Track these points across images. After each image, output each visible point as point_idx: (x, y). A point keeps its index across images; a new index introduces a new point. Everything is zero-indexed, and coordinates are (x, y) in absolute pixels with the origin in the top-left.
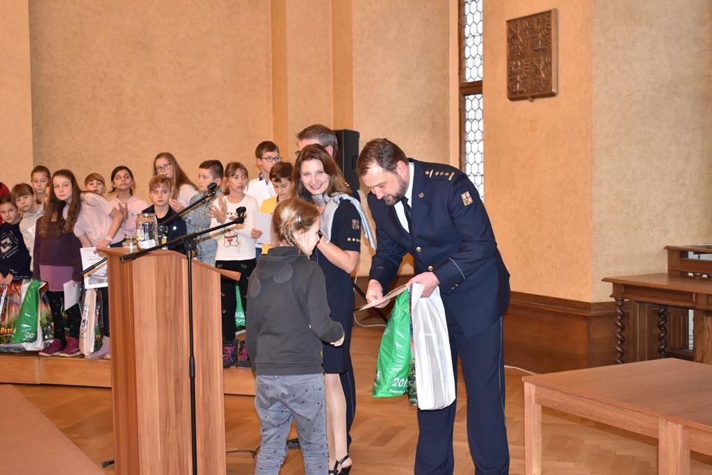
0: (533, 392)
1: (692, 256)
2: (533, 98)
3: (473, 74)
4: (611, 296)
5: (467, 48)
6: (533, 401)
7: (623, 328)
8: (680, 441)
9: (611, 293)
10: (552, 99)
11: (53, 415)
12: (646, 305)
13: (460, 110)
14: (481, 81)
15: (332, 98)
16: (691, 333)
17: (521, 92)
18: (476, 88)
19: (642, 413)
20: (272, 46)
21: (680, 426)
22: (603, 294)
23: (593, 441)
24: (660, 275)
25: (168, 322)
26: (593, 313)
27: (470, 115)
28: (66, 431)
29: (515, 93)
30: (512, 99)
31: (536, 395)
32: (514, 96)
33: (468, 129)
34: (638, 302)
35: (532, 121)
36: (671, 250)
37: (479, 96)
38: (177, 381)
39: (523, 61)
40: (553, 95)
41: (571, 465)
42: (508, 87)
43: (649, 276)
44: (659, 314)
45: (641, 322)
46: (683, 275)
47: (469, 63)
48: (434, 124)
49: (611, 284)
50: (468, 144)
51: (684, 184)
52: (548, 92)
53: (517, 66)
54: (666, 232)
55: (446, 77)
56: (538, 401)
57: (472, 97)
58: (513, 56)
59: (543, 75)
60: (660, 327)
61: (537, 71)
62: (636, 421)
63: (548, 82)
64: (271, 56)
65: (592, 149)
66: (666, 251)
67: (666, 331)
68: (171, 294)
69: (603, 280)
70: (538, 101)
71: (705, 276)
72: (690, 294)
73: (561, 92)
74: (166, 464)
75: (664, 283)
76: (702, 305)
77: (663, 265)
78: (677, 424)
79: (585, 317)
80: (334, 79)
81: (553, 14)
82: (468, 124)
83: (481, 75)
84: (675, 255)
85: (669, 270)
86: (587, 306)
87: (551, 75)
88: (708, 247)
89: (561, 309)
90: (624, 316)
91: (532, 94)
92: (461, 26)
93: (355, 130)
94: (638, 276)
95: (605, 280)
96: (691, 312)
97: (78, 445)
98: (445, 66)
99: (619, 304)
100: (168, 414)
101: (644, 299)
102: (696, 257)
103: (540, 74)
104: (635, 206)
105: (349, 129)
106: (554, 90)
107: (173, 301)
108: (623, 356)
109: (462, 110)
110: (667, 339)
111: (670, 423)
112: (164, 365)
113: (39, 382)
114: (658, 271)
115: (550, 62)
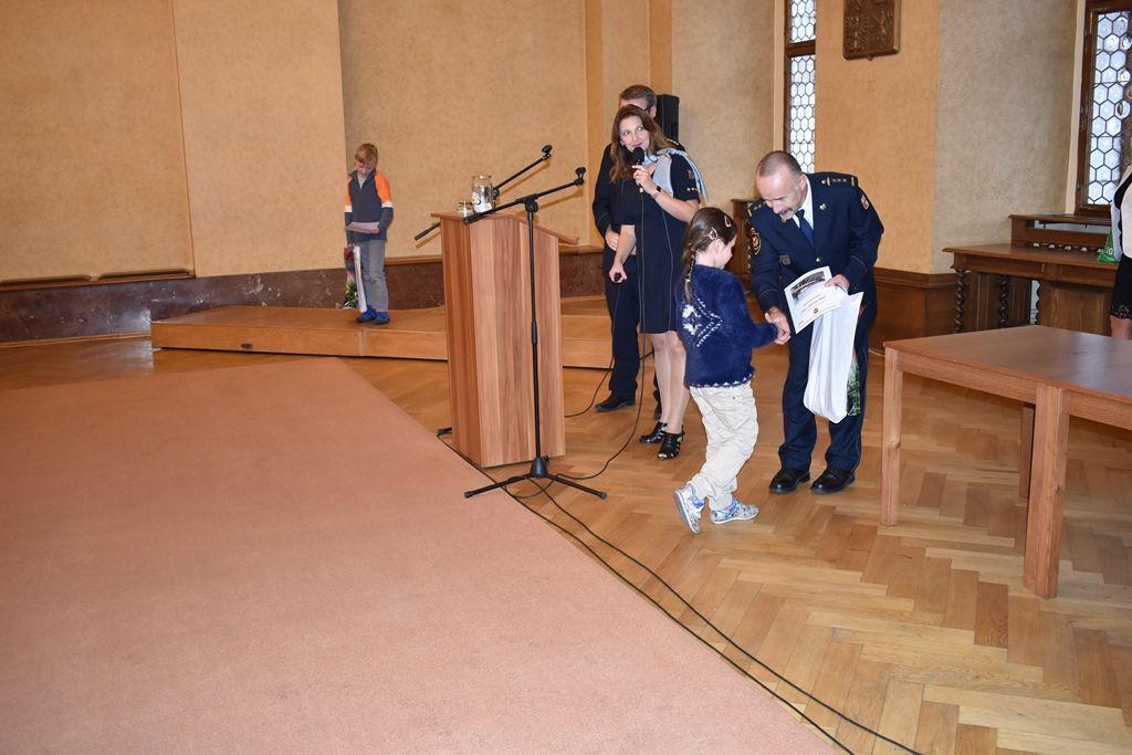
0: (895, 358)
1: (1038, 225)
2: (872, 56)
3: (802, 33)
4: (952, 267)
5: (794, 6)
6: (894, 367)
7: (963, 301)
8: (1059, 405)
9: (952, 263)
10: (893, 57)
11: (380, 386)
12: (988, 277)
13: (785, 73)
14: (814, 41)
15: (649, 62)
16: (1033, 306)
17: (859, 50)
18: (807, 48)
19: (1018, 377)
20: (586, 7)
21: (1060, 389)
22: (944, 265)
24: (1004, 245)
25: (508, 288)
26: (930, 285)
27: (796, 78)
28: (397, 401)
29: (852, 51)
30: (848, 58)
31: (898, 362)
32: (851, 54)
33: (793, 93)
34: (981, 273)
35: (869, 82)
36: (1015, 219)
37: (813, 57)
38: (516, 349)
39: (862, 16)
40: (894, 52)
42: (844, 45)
44: (1001, 287)
45: (982, 295)
46: (1028, 245)
47: (796, 22)
48: (757, 88)
49: (952, 255)
50: (793, 110)
51: (1033, 149)
52: (889, 49)
53: (854, 21)
54: (1011, 200)
55: (771, 38)
56: (900, 367)
57: (799, 58)
58: (850, 11)
59: (884, 31)
60: (1001, 300)
61: (877, 27)
62: (1010, 386)
63: (889, 38)
64: (584, 18)
65: (936, 110)
66: (1010, 220)
67: (1007, 302)
68: (509, 259)
69: (944, 250)
70: (876, 59)
71: (1052, 246)
72: (1039, 264)
73: (904, 49)
74: (506, 431)
75: (1007, 252)
76: (1052, 275)
77: (1007, 237)
78: (1057, 388)
79: (925, 289)
80: (652, 40)
82: (794, 88)
83: (811, 34)
84: (1022, 224)
85: (1013, 240)
86: (925, 277)
87: (892, 30)
88: (1055, 216)
89: (898, 281)
90: (965, 288)
91: (873, 52)
93: (674, 94)
94: (979, 246)
95: (946, 250)
96: (1036, 285)
97: (410, 414)
98: (770, 25)
99: (961, 275)
100: (507, 382)
101: (989, 270)
102: (1041, 226)
103: (881, 30)
104: (979, 172)
105: (668, 93)
106: (895, 47)
107: (510, 266)
108: (962, 329)
109: (788, 73)
110: (1008, 313)
111: (1050, 387)
112: (503, 332)
113: (362, 355)
114: (1000, 241)
115: (892, 18)
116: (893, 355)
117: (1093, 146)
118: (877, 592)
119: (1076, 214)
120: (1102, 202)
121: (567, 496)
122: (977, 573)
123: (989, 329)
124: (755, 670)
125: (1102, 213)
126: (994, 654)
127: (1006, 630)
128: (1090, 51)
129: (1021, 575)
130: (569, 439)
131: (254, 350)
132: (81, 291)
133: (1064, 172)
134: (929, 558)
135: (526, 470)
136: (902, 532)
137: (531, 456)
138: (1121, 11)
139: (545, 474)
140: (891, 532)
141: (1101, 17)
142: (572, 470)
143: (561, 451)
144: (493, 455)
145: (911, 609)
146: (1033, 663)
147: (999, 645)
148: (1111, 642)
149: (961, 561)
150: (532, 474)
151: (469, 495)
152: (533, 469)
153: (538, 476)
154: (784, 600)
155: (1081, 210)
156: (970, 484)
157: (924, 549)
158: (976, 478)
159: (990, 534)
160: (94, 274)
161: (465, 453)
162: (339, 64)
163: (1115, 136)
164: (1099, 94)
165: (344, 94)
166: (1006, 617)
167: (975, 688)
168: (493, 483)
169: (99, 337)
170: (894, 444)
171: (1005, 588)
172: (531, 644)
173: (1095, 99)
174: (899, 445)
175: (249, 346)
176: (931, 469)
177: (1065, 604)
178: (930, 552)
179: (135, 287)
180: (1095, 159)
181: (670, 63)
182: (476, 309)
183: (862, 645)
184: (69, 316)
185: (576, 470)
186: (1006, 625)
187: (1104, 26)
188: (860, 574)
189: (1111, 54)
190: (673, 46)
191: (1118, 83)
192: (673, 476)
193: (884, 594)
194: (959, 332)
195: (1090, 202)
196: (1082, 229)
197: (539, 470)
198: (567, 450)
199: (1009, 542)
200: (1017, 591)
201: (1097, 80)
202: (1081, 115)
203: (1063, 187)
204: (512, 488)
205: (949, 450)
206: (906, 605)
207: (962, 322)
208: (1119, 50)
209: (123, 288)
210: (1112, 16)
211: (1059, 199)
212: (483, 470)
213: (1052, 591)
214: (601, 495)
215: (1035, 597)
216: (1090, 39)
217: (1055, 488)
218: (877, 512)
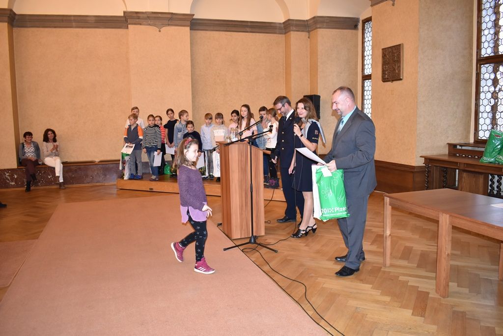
0: (388, 201)
1: (458, 147)
2: (393, 81)
3: (368, 71)
4: (424, 163)
5: (365, 61)
6: (388, 204)
7: (428, 177)
8: (448, 221)
10: (401, 81)
12: (438, 167)
14: (371, 74)
15: (309, 82)
16: (457, 179)
17: (387, 79)
18: (368, 77)
19: (432, 210)
21: (448, 215)
22: (420, 163)
24: (445, 155)
25: (243, 170)
26: (416, 170)
27: (366, 88)
30: (384, 82)
32: (385, 80)
33: (365, 94)
34: (435, 166)
35: (392, 91)
36: (450, 145)
37: (370, 81)
38: (246, 193)
39: (389, 65)
40: (401, 79)
41: (403, 231)
42: (382, 77)
43: (440, 155)
44: (444, 171)
45: (436, 174)
46: (455, 155)
47: (366, 67)
49: (424, 158)
50: (365, 101)
51: (456, 117)
52: (399, 78)
53: (386, 67)
54: (448, 137)
55: (356, 73)
56: (390, 204)
57: (367, 81)
58: (384, 63)
59: (397, 71)
60: (444, 176)
61: (394, 70)
62: (430, 213)
63: (399, 74)
64: (285, 65)
65: (417, 102)
66: (448, 145)
67: (446, 178)
68: (244, 159)
70: (394, 82)
71: (464, 156)
72: (457, 163)
73: (404, 78)
74: (242, 225)
75: (446, 158)
76: (462, 167)
77: (446, 151)
79: (413, 172)
80: (310, 74)
81: (401, 46)
82: (365, 92)
83: (371, 72)
84: (452, 147)
85: (448, 153)
86: (413, 167)
87: (400, 71)
88: (466, 144)
89: (403, 169)
90: (429, 172)
91: (392, 79)
92: (363, 52)
93: (318, 94)
94: (435, 155)
95: (421, 157)
96: (457, 170)
98: (356, 68)
99: (427, 167)
100: (242, 206)
101: (438, 165)
102: (460, 148)
104: (435, 126)
105: (316, 94)
106: (401, 78)
108: (428, 188)
109: (363, 87)
110: (447, 182)
111: (444, 214)
112: (241, 187)
114: (444, 153)
115: (400, 66)
116: (387, 200)
117: (480, 116)
118: (376, 294)
119: (474, 143)
120: (484, 138)
121: (263, 251)
122: (418, 287)
124: (323, 323)
125: (484, 142)
126: (419, 319)
127: (425, 310)
128: (478, 78)
129: (435, 288)
130: (266, 229)
131: (155, 191)
132: (92, 166)
133: (469, 126)
134: (400, 280)
135: (248, 241)
136: (391, 270)
137: (251, 235)
138: (490, 63)
139: (255, 242)
140: (387, 270)
141: (482, 66)
142: (266, 241)
144: (236, 234)
145: (389, 301)
146: (434, 324)
147: (421, 316)
148: (467, 317)
149: (412, 282)
150: (250, 242)
151: (225, 250)
152: (250, 240)
153: (252, 243)
154: (339, 295)
155: (476, 141)
156: (422, 251)
157: (399, 277)
158: (424, 248)
159: (427, 271)
160: (97, 160)
161: (226, 233)
162: (191, 82)
163: (488, 113)
164: (482, 96)
165: (192, 94)
166: (426, 305)
167: (409, 333)
168: (235, 245)
169: (98, 184)
170: (388, 234)
171: (428, 293)
172: (238, 309)
173: (481, 98)
174: (390, 235)
175: (152, 189)
176: (408, 244)
177: (450, 300)
178: (401, 278)
179: (112, 166)
180: (481, 121)
183: (367, 314)
184: (87, 176)
185: (269, 241)
186: (426, 308)
187: (483, 69)
188: (371, 286)
189: (486, 80)
190: (318, 76)
191: (489, 91)
192: (305, 244)
193: (379, 294)
194: (427, 189)
195: (480, 138)
196: (477, 149)
197: (253, 241)
198: (265, 233)
199: (433, 275)
200: (433, 295)
201: (481, 91)
202: (475, 104)
203: (469, 132)
204: (242, 248)
205: (417, 237)
206: (387, 299)
207: (428, 185)
208: (489, 78)
209: (107, 166)
210: (487, 65)
211: (468, 137)
212: (232, 240)
213: (446, 295)
214: (275, 251)
215: (439, 297)
216: (478, 74)
217: (447, 254)
218: (382, 261)
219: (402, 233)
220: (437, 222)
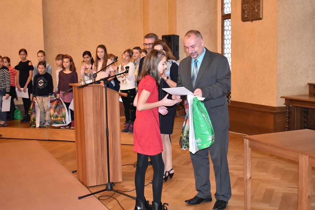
2: (252, 20)
3: (227, 11)
4: (284, 104)
6: (248, 146)
7: (289, 118)
8: (307, 162)
9: (284, 103)
10: (260, 21)
11: (52, 152)
12: (299, 108)
13: (222, 26)
14: (230, 14)
15: (168, 21)
17: (247, 18)
18: (228, 16)
19: (292, 151)
21: (307, 156)
22: (281, 103)
23: (275, 164)
24: (306, 95)
25: (98, 114)
26: (276, 111)
27: (226, 28)
28: (56, 158)
29: (245, 18)
30: (243, 21)
31: (249, 144)
32: (244, 19)
33: (225, 34)
34: (296, 106)
35: (251, 30)
36: (310, 85)
37: (230, 20)
38: (102, 138)
39: (248, 5)
40: (261, 19)
41: (265, 174)
42: (242, 16)
43: (300, 96)
44: (305, 112)
45: (297, 115)
47: (226, 6)
48: (211, 32)
49: (284, 99)
50: (225, 40)
52: (259, 18)
53: (245, 7)
54: (308, 77)
55: (216, 12)
56: (250, 146)
57: (227, 20)
58: (244, 2)
59: (256, 11)
60: (305, 117)
61: (254, 9)
62: (290, 154)
63: (258, 13)
64: (142, 4)
65: (277, 42)
66: (308, 85)
67: (307, 119)
68: (99, 102)
69: (281, 97)
70: (254, 22)
73: (264, 17)
75: (307, 98)
77: (307, 92)
78: (306, 155)
79: (273, 113)
82: (225, 32)
83: (230, 11)
84: (313, 87)
85: (309, 93)
86: (274, 108)
87: (259, 10)
89: (263, 110)
90: (290, 113)
93: (177, 34)
94: (296, 96)
95: (282, 97)
97: (62, 164)
98: (216, 7)
99: (288, 107)
100: (98, 151)
103: (255, 10)
104: (295, 66)
105: (175, 34)
106: (261, 17)
107: (99, 105)
108: (289, 129)
109: (223, 26)
110: (308, 123)
111: (303, 155)
112: (96, 131)
113: (47, 139)
114: (304, 94)
115: (259, 5)
116: (247, 142)
121: (121, 198)
123: (300, 129)
130: (124, 175)
131: (3, 137)
135: (104, 188)
137: (107, 182)
139: (112, 189)
142: (124, 188)
143: (120, 180)
144: (92, 182)
150: (106, 189)
151: (80, 198)
152: (107, 187)
153: (109, 190)
156: (283, 193)
158: (287, 190)
161: (81, 180)
162: (42, 21)
165: (44, 33)
168: (90, 193)
170: (249, 177)
174: (250, 178)
175: (1, 136)
176: (269, 187)
181: (176, 22)
182: (85, 122)
190: (177, 15)
192: (164, 190)
198: (123, 179)
204: (98, 195)
205: (278, 179)
207: (290, 127)
212: (88, 188)
217: (307, 196)
218: (244, 205)
219: (263, 175)
220: (296, 163)
